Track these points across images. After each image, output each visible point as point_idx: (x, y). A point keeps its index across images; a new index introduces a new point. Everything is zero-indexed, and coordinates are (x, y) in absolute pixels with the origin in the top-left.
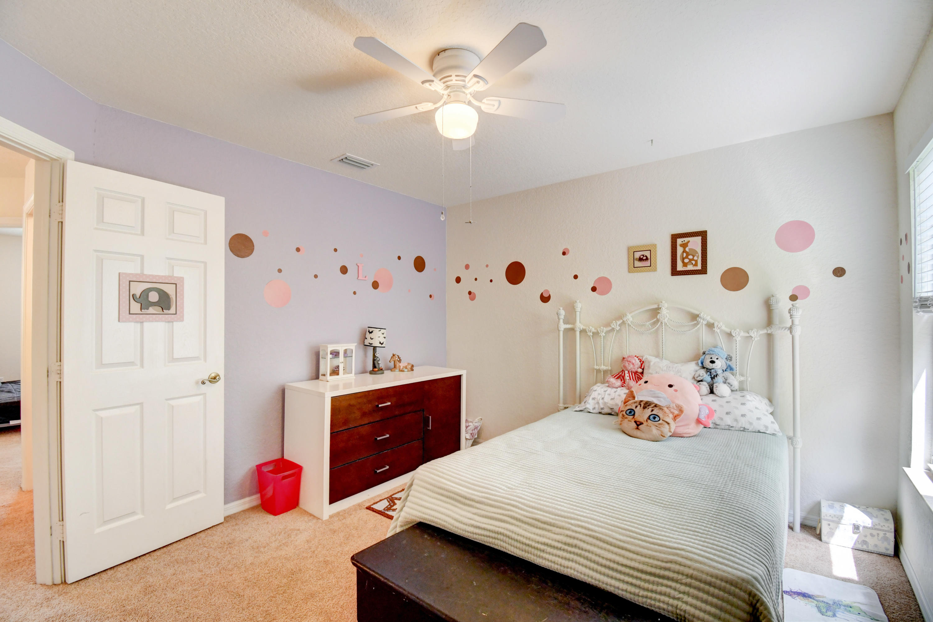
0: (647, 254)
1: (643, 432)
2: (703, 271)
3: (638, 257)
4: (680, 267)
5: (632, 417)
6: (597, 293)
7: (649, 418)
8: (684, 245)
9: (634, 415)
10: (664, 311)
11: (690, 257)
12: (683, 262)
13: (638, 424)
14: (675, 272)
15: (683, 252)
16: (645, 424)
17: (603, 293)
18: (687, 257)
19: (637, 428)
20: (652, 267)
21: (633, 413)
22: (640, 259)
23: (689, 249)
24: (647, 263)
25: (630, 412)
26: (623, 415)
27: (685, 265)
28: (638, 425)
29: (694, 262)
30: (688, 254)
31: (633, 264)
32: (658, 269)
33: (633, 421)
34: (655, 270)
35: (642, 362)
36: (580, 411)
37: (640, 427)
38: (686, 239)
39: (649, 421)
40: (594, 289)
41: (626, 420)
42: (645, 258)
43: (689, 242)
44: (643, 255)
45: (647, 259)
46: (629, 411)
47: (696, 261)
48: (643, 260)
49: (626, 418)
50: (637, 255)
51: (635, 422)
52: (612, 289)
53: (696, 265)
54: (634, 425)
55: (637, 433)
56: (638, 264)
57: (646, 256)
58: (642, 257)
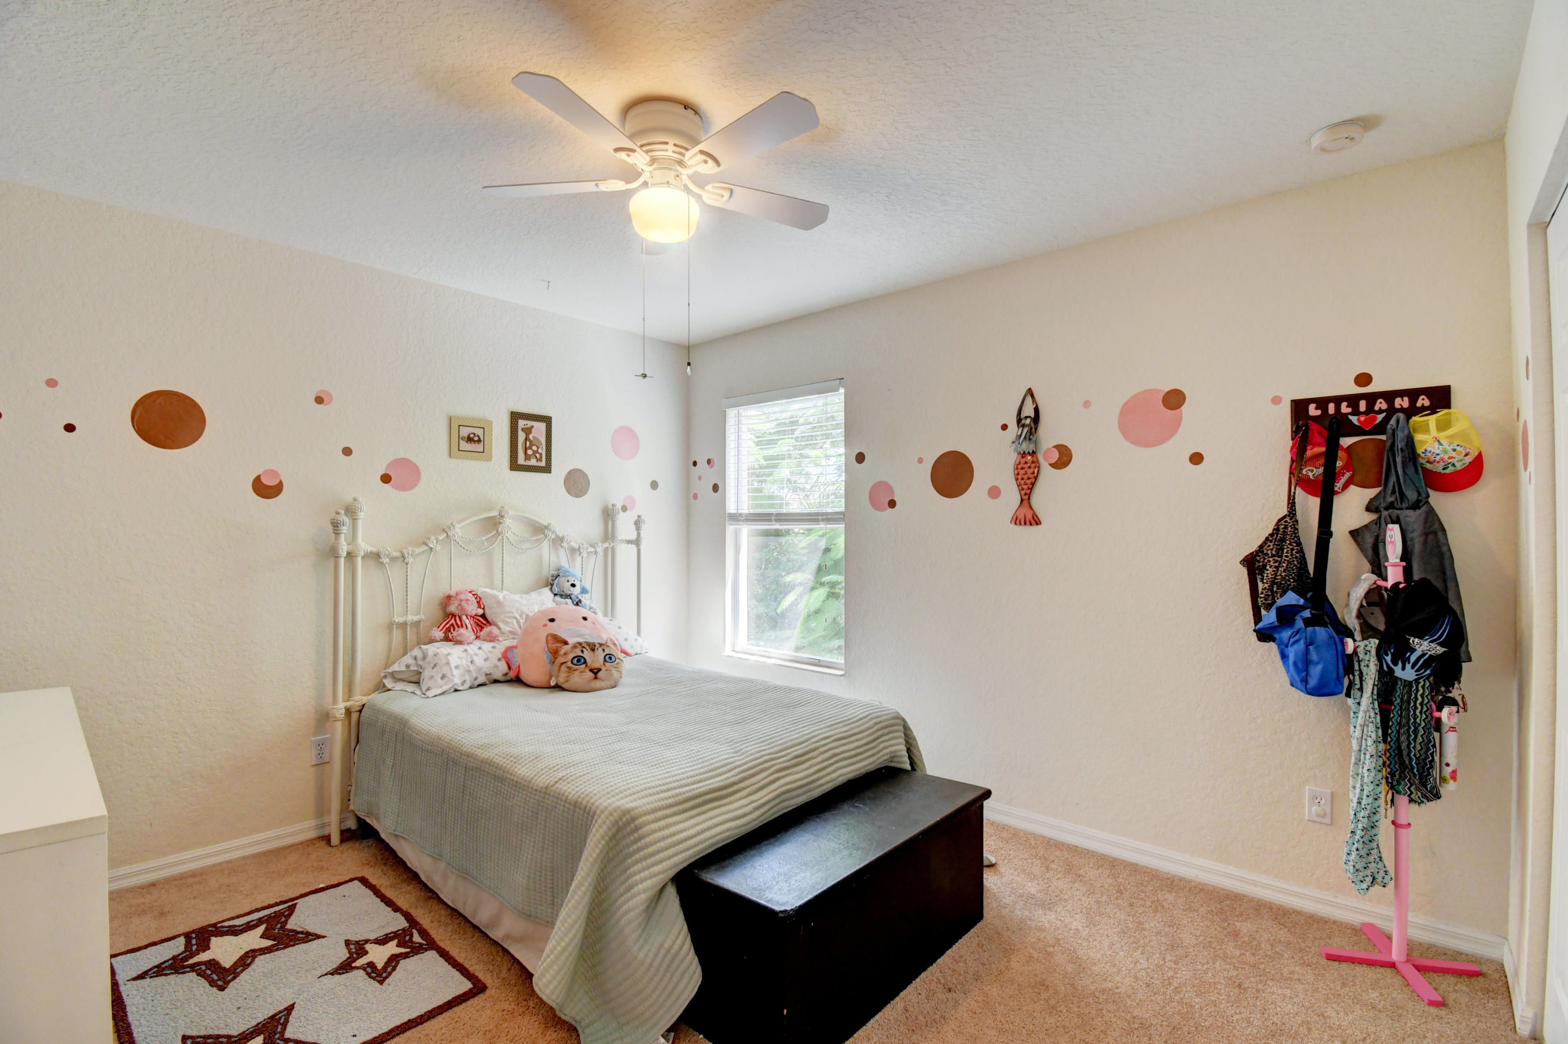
0: (479, 432)
1: (603, 680)
2: (547, 469)
3: (466, 435)
4: (521, 460)
5: (584, 666)
6: (392, 486)
7: (605, 661)
8: (528, 431)
9: (585, 662)
10: (508, 521)
11: (534, 448)
12: (526, 453)
13: (596, 672)
14: (515, 466)
15: (526, 439)
16: (604, 669)
17: (403, 488)
18: (530, 448)
19: (596, 678)
20: (484, 454)
21: (583, 660)
22: (470, 439)
23: (533, 437)
24: (479, 447)
25: (578, 661)
26: (569, 667)
27: (527, 457)
28: (596, 674)
29: (538, 456)
30: (531, 445)
31: (457, 445)
32: (494, 459)
33: (587, 670)
34: (489, 459)
35: (478, 599)
36: (443, 693)
37: (599, 674)
38: (530, 423)
39: (606, 664)
40: (386, 479)
41: (577, 673)
42: (476, 438)
43: (532, 427)
44: (474, 434)
45: (479, 441)
46: (576, 659)
47: (541, 454)
48: (475, 441)
49: (576, 670)
50: (465, 432)
51: (591, 670)
52: (421, 481)
53: (540, 460)
54: (591, 675)
55: (597, 684)
56: (465, 445)
57: (478, 436)
58: (472, 436)
